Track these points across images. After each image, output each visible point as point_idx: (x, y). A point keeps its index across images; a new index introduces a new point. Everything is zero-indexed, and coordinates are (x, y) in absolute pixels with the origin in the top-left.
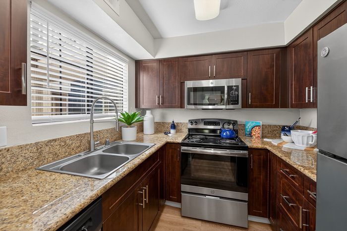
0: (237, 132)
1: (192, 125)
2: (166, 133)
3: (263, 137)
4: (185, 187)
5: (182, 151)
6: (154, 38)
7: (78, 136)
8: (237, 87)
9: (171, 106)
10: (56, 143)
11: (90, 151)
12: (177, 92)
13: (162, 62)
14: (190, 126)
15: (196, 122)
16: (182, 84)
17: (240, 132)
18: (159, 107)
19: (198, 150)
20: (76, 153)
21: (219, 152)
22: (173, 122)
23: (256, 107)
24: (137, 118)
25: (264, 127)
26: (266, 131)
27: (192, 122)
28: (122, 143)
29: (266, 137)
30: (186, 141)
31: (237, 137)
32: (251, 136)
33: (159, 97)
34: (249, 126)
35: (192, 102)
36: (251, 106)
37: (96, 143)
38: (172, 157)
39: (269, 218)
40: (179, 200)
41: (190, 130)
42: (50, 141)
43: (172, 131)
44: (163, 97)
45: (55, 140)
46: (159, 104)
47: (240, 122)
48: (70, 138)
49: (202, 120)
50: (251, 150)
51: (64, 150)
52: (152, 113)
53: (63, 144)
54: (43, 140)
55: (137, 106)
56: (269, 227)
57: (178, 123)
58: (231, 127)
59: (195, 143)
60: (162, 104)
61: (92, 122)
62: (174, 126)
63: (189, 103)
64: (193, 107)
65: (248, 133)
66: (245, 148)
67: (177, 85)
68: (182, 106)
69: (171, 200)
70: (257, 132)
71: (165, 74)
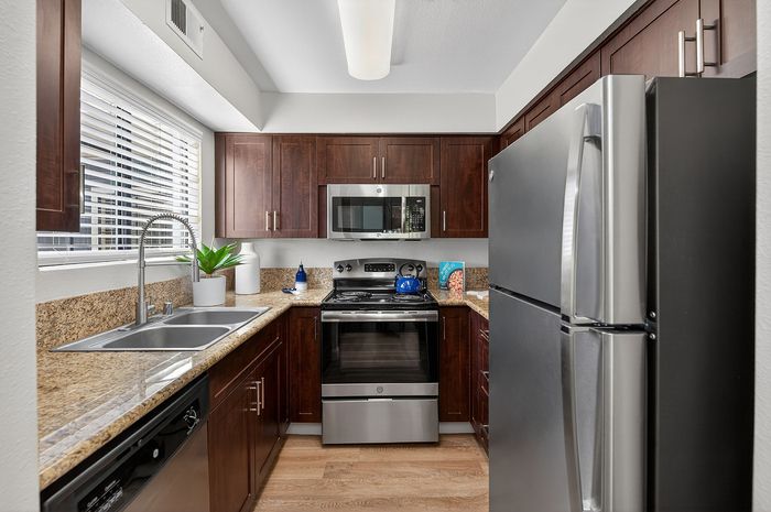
0: (424, 280)
1: (341, 271)
2: (287, 291)
3: (467, 289)
4: (329, 389)
5: (323, 320)
6: (262, 91)
7: (112, 293)
8: (423, 199)
9: (299, 234)
10: (78, 306)
11: (138, 324)
12: (311, 204)
13: (277, 141)
14: (337, 275)
15: (349, 266)
16: (321, 190)
17: (431, 283)
18: (272, 234)
19: (354, 315)
20: (109, 328)
21: (392, 316)
22: (301, 266)
23: (455, 236)
24: (226, 258)
25: (469, 272)
26: (473, 278)
27: (340, 267)
28: (197, 310)
29: (473, 289)
30: (332, 301)
31: (424, 291)
32: (449, 289)
33: (271, 215)
34: (445, 271)
35: (341, 226)
36: (446, 235)
37: (149, 307)
38: (303, 335)
39: (472, 421)
40: (317, 417)
41: (337, 282)
42: (68, 301)
43: (300, 286)
44: (279, 215)
45: (76, 300)
46: (271, 228)
47: (430, 263)
48: (101, 297)
49: (361, 261)
50: (443, 309)
51: (89, 320)
52: (253, 249)
53: (88, 308)
54: (58, 299)
55: (217, 235)
56: (472, 437)
57: (311, 270)
58: (414, 273)
59: (349, 302)
60: (279, 228)
61: (142, 266)
62: (302, 276)
63: (335, 229)
64: (341, 235)
65: (443, 283)
66: (434, 306)
67: (311, 189)
68: (321, 234)
69: (300, 419)
70: (458, 281)
71: (286, 167)
